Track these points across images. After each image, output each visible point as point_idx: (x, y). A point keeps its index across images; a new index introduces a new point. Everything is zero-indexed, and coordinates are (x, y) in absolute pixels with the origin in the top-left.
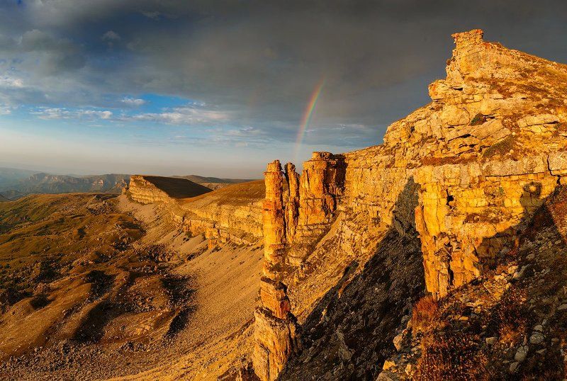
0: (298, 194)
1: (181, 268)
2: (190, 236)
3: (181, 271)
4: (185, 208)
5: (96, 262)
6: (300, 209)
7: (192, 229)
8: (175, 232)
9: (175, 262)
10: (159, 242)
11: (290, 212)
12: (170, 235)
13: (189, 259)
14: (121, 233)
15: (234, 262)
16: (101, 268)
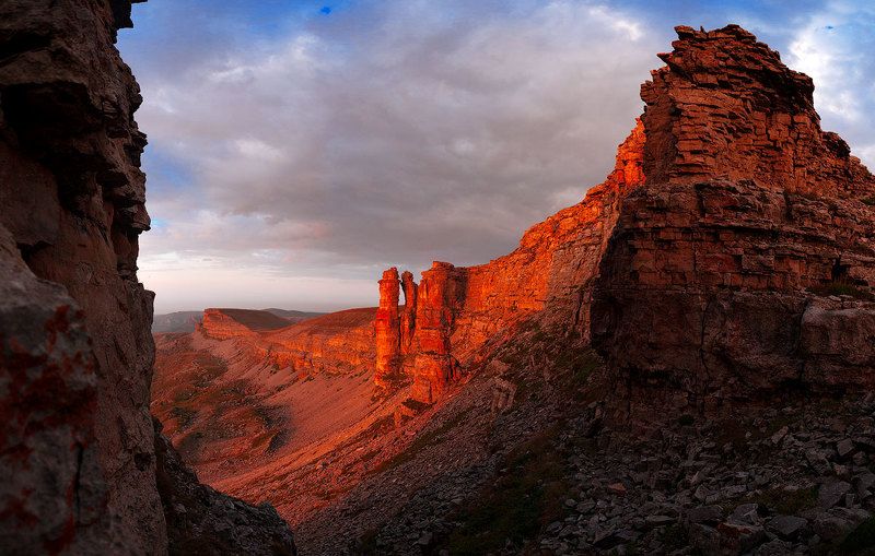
0: (415, 305)
1: (270, 399)
2: (278, 369)
3: (270, 402)
4: (270, 339)
5: (176, 400)
6: (417, 321)
7: (280, 360)
8: (260, 365)
9: (263, 394)
10: (244, 377)
11: (407, 323)
12: (255, 369)
13: (279, 390)
14: (200, 371)
15: (331, 389)
16: (183, 405)
